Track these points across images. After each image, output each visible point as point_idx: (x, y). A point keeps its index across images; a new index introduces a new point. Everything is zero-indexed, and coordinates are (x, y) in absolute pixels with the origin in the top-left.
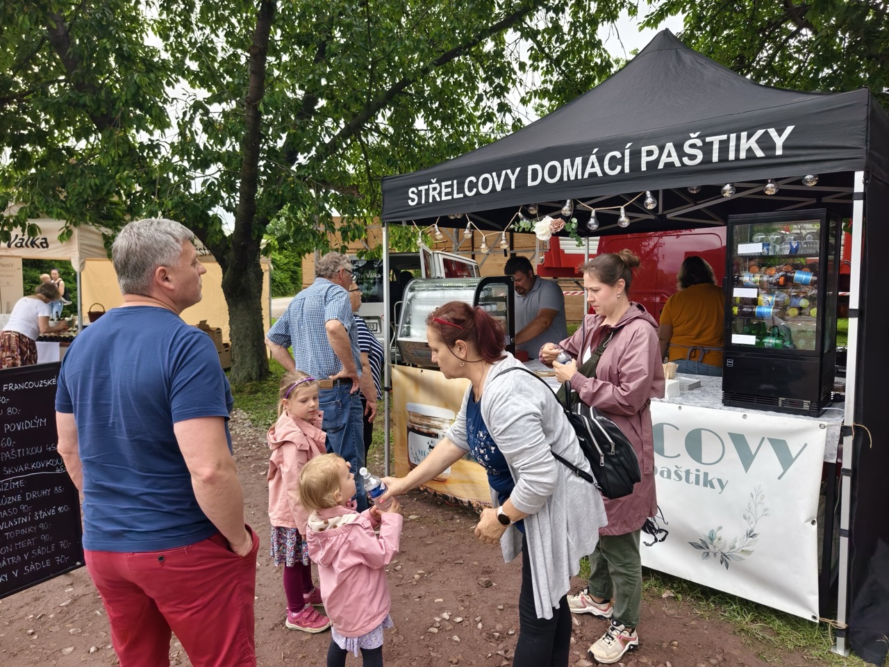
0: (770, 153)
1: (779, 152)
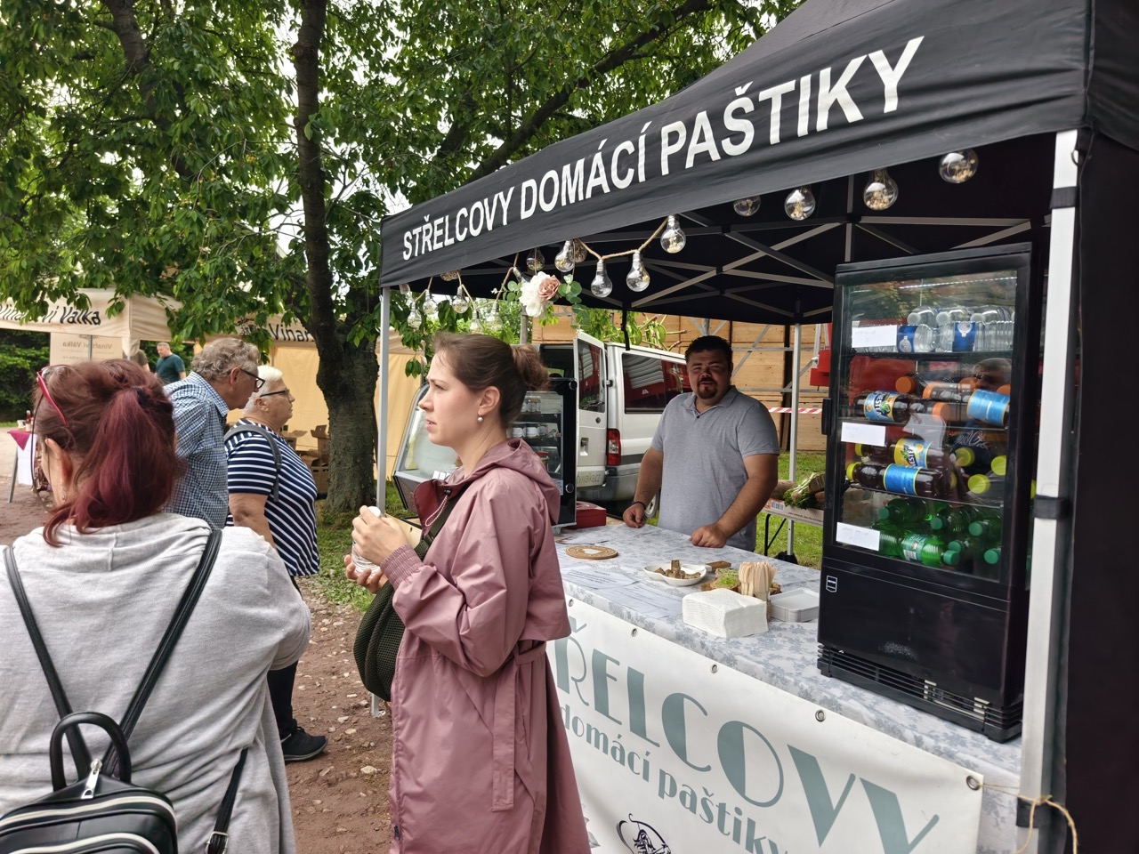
0: (873, 110)
1: (891, 105)
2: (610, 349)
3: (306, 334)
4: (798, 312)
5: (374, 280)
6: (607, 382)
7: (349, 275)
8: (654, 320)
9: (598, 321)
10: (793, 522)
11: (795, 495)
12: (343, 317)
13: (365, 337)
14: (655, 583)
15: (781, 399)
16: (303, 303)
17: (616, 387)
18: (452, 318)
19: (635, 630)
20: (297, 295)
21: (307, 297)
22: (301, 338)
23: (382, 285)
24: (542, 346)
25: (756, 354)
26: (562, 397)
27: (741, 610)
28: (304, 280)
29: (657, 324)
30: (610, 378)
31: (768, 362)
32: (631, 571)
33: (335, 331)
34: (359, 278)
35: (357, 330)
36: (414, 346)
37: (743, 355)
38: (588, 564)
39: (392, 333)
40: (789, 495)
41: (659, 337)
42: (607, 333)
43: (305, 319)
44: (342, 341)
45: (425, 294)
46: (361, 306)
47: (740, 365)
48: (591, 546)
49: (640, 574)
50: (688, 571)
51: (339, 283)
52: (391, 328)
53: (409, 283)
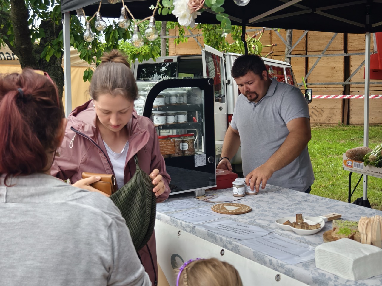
2: (227, 57)
3: (13, 55)
4: (368, 23)
5: (58, 12)
6: (226, 81)
7: (41, 11)
8: (254, 37)
9: (217, 39)
10: (367, 176)
11: (372, 157)
12: (37, 41)
13: (53, 55)
14: (286, 233)
15: (342, 89)
16: (9, 33)
17: (233, 84)
18: (115, 38)
19: (278, 276)
20: (4, 27)
21: (12, 28)
22: (9, 58)
23: (64, 12)
24: (179, 57)
25: (324, 59)
26: (203, 91)
27: (366, 257)
28: (8, 15)
29: (256, 40)
30: (228, 78)
31: (333, 64)
32: (265, 223)
33: (33, 52)
34: (48, 13)
35: (48, 50)
36: (89, 60)
37: (315, 59)
38: (231, 219)
39: (73, 52)
40: (367, 158)
41: (257, 50)
42: (223, 47)
43: (11, 44)
44: (38, 59)
45: (96, 16)
46: (50, 33)
47: (314, 67)
48: (230, 203)
49: (272, 226)
50: (310, 223)
51: (34, 16)
52: (72, 49)
53: (85, 8)
